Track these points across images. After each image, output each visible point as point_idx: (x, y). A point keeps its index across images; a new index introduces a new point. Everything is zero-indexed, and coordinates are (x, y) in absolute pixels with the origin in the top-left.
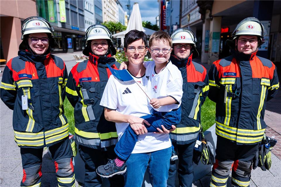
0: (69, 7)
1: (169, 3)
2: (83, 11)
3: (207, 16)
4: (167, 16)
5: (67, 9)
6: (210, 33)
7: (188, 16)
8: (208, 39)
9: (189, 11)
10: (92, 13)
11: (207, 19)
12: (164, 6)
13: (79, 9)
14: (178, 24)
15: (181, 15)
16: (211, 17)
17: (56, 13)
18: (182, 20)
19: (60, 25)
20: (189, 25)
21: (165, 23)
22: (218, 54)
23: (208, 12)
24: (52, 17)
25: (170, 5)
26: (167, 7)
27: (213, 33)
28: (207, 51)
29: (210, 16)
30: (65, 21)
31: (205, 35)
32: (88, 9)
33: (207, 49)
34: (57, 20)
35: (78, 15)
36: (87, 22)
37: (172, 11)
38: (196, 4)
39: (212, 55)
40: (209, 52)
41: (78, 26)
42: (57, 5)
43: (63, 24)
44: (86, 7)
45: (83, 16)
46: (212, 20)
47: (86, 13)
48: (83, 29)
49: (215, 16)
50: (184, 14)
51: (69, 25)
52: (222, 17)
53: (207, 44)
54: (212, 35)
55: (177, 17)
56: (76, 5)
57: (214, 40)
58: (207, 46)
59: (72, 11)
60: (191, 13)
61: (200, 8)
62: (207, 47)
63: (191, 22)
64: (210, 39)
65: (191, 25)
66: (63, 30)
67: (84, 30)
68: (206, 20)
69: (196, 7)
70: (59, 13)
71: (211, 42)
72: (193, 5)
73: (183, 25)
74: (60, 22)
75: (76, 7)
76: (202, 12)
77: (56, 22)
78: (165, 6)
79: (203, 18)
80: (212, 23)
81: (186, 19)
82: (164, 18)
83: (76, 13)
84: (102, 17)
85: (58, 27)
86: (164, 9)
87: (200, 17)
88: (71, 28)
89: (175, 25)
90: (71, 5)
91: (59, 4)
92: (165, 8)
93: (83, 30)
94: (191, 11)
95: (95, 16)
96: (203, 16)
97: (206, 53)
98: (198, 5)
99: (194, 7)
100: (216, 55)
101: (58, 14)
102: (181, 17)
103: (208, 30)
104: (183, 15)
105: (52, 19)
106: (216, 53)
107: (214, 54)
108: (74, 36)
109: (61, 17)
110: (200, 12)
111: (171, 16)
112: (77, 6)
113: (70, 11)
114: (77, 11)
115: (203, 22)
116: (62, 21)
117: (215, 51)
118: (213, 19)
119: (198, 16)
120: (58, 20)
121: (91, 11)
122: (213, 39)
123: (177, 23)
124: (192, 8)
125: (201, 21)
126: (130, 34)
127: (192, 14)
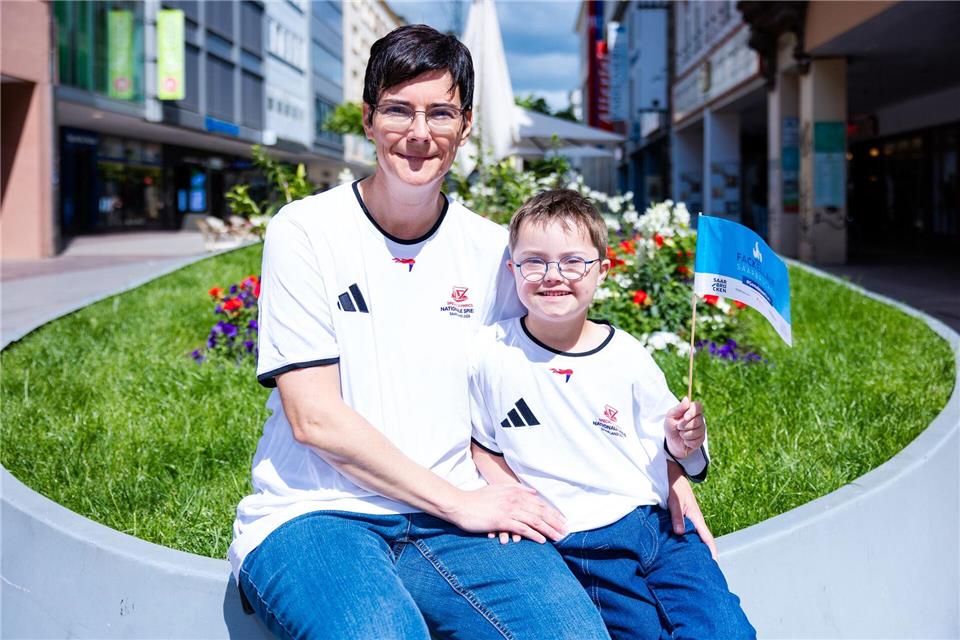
0: (200, 39)
1: (620, 30)
2: (259, 59)
3: (786, 60)
4: (613, 82)
5: (191, 48)
6: (803, 125)
7: (700, 73)
8: (792, 153)
9: (706, 48)
10: (300, 72)
11: (787, 74)
12: (600, 44)
13: (245, 51)
14: (663, 105)
15: (671, 68)
16: (805, 61)
17: (143, 60)
18: (678, 88)
19: (153, 113)
20: (710, 104)
21: (606, 112)
22: (843, 212)
23: (789, 41)
24: (122, 79)
25: (625, 37)
26: (616, 46)
27: (817, 125)
28: (792, 207)
29: (799, 54)
30: (178, 93)
31: (782, 140)
32: (281, 54)
33: (792, 196)
34: (144, 92)
35: (237, 76)
36: (275, 105)
37: (634, 60)
38: (737, 17)
39: (818, 218)
40: (802, 207)
41: (238, 118)
42: (149, 29)
43: (169, 106)
44: (276, 42)
45: (259, 79)
46: (804, 70)
47: (271, 70)
48: (259, 133)
49: (820, 57)
50: (688, 65)
51: (197, 112)
52: (850, 59)
53: (791, 176)
54: (810, 135)
55: (658, 78)
56: (230, 29)
57: (822, 156)
58: (792, 185)
59: (211, 56)
60: (715, 58)
61: (752, 29)
62: (789, 187)
63: (715, 92)
64: (802, 151)
65: (716, 107)
66: (171, 133)
67: (261, 136)
68: (779, 78)
69: (737, 30)
70: (155, 61)
71: (807, 165)
72: (724, 23)
73: (681, 109)
74: (156, 99)
75: (230, 43)
76: (764, 44)
77: (138, 98)
78: (606, 46)
79: (768, 69)
80: (807, 85)
81: (695, 82)
82: (604, 91)
83: (230, 65)
84: (341, 89)
85: (145, 120)
86: (600, 56)
87: (754, 67)
88: (203, 126)
89: (650, 111)
90: (210, 33)
91: (155, 24)
92: (605, 50)
93: (255, 135)
94: (715, 48)
95: (313, 83)
96: (766, 63)
97: (790, 216)
98: (747, 19)
99: (728, 29)
100: (833, 217)
101: (149, 66)
102: (672, 77)
103: (791, 118)
104: (682, 67)
105: (122, 84)
106: (832, 209)
107: (825, 215)
108: (216, 163)
109: (162, 76)
110: (753, 44)
111: (631, 83)
112: (236, 37)
113: (202, 59)
114: (235, 56)
115: (770, 85)
116: (165, 95)
117: (828, 200)
118: (814, 66)
119: (748, 64)
120: (150, 89)
121: (296, 64)
122: (818, 148)
123: (656, 103)
124: (720, 36)
125: (761, 82)
126: (395, 42)
127: (721, 61)
